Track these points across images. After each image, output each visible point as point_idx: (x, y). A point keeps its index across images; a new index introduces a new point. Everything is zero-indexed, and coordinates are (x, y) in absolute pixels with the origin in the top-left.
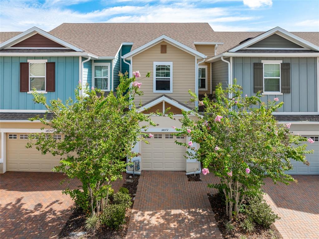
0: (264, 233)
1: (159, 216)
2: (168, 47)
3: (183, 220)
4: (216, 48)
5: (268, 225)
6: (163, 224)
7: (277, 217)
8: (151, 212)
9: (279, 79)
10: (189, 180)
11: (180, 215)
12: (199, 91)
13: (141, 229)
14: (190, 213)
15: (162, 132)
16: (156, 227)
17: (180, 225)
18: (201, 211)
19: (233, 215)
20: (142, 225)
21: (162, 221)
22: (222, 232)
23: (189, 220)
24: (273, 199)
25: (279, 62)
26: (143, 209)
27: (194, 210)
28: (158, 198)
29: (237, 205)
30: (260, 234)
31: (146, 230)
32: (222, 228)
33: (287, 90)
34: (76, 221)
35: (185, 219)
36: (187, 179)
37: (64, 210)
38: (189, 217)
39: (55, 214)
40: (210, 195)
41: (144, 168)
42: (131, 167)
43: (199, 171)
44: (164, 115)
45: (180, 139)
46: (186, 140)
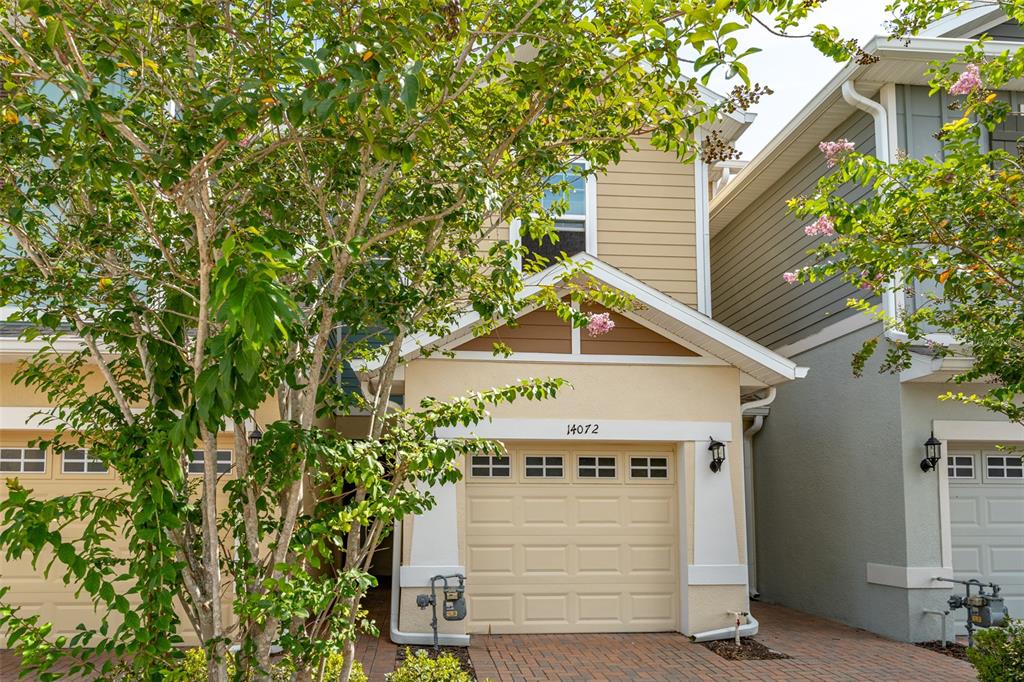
10: (730, 658)
15: (572, 437)
36: (712, 654)
41: (492, 623)
42: (423, 603)
43: (752, 626)
44: (576, 355)
45: (649, 479)
46: (676, 483)
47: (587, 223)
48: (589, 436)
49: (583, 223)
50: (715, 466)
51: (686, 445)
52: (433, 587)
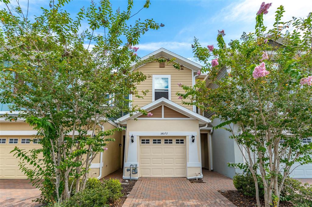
10: (192, 183)
36: (189, 182)
41: (143, 175)
42: (128, 170)
43: (201, 176)
44: (163, 118)
45: (180, 144)
46: (186, 145)
47: (169, 90)
48: (166, 135)
49: (168, 90)
50: (193, 141)
51: (187, 137)
52: (130, 167)
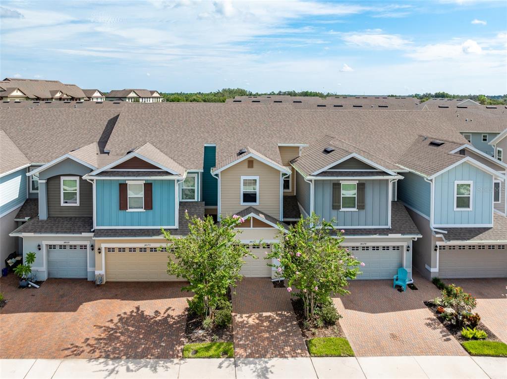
0: (330, 328)
1: (254, 318)
2: (254, 162)
3: (273, 320)
4: (301, 150)
5: (334, 322)
6: (258, 323)
7: (341, 317)
8: (248, 315)
9: (355, 197)
10: (275, 287)
11: (270, 316)
12: (284, 192)
13: (243, 327)
14: (277, 315)
15: (250, 243)
16: (253, 325)
17: (270, 324)
18: (286, 313)
19: (309, 316)
20: (243, 325)
21: (257, 321)
22: (301, 328)
23: (277, 320)
24: (343, 303)
25: (356, 183)
26: (241, 313)
27: (280, 312)
28: (250, 303)
29: (312, 309)
30: (328, 328)
31: (246, 327)
32: (301, 325)
33: (361, 207)
34: (194, 323)
35: (274, 319)
36: (273, 285)
37: (179, 315)
38: (277, 318)
39: (174, 319)
40: (293, 300)
44: (252, 228)
47: (257, 192)
